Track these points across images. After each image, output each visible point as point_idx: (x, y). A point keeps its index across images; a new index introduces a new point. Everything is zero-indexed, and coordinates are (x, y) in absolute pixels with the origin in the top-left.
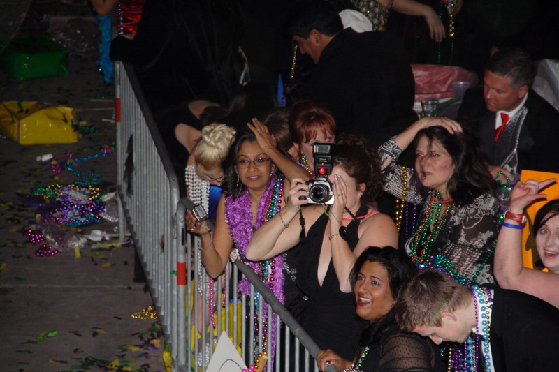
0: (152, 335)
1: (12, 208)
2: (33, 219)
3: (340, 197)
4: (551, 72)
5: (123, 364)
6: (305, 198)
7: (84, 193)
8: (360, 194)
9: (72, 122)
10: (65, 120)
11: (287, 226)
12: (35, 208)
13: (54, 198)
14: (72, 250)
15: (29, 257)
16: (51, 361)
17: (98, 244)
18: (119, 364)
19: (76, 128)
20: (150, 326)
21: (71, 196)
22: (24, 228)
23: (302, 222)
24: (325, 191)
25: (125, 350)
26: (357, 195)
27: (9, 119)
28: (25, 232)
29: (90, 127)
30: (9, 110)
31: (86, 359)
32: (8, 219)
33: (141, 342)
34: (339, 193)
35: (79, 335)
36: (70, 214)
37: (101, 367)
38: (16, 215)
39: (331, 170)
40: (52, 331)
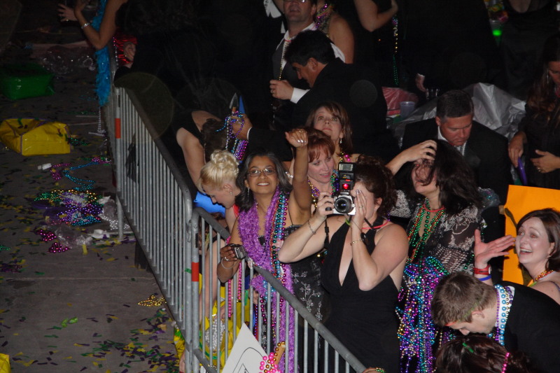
0: (158, 320)
1: (23, 211)
2: (43, 220)
3: (361, 209)
4: (484, 94)
5: (137, 346)
6: (331, 209)
7: (82, 197)
8: (377, 207)
9: (66, 135)
10: (60, 135)
11: (314, 233)
12: (43, 211)
13: (58, 202)
14: (80, 247)
15: (44, 254)
16: (76, 344)
17: (101, 241)
18: (133, 347)
19: (69, 141)
20: (155, 313)
21: (72, 200)
22: (36, 228)
23: (327, 230)
24: (348, 204)
25: (137, 334)
26: (374, 208)
27: (12, 134)
28: (37, 232)
29: (79, 140)
30: (11, 126)
31: (105, 342)
32: (21, 221)
33: (150, 327)
34: (360, 205)
35: (96, 321)
36: (74, 216)
37: (119, 349)
38: (27, 217)
39: (354, 186)
40: (74, 319)
